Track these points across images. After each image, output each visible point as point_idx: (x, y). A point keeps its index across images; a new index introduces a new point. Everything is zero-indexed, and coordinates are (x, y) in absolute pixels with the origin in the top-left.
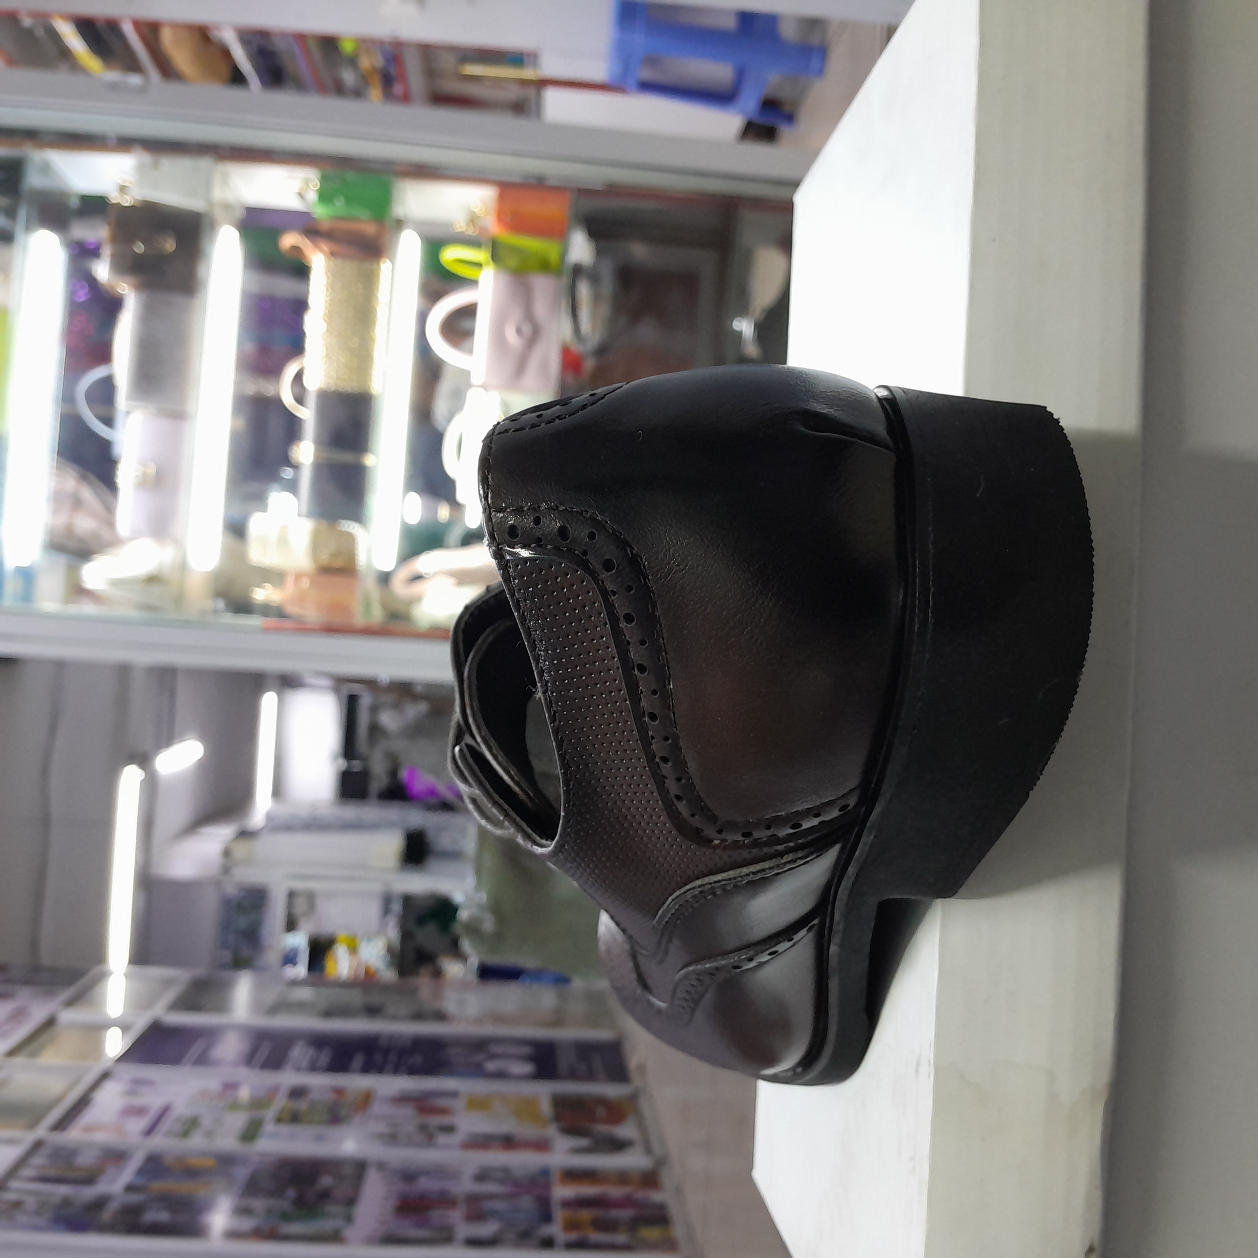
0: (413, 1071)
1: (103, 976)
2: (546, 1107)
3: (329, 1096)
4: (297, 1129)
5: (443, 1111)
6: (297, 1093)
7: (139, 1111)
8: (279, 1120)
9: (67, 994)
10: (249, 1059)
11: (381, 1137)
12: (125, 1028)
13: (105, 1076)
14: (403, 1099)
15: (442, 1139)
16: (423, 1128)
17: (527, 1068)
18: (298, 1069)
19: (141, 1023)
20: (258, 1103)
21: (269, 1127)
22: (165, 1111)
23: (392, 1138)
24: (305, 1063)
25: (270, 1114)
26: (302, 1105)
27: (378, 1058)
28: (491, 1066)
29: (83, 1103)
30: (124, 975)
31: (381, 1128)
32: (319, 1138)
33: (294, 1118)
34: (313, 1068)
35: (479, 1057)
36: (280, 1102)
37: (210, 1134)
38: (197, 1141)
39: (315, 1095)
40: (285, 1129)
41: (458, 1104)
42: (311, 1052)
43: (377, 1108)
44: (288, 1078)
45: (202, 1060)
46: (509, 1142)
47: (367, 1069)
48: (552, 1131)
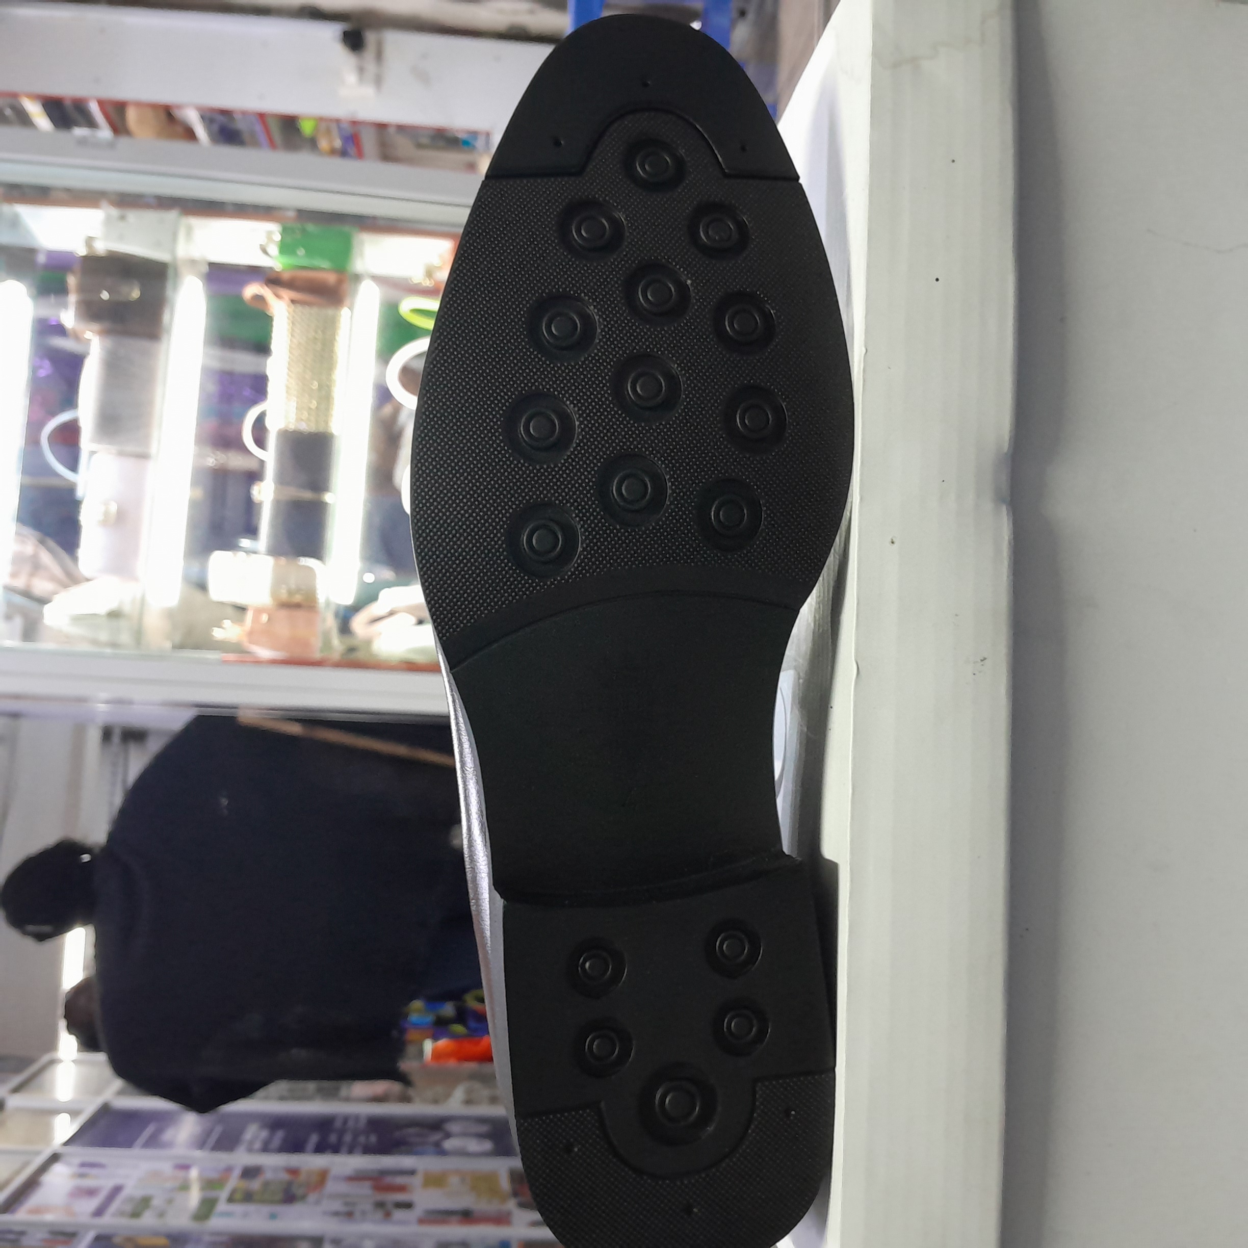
0: (368, 1150)
1: (53, 1062)
2: (505, 1184)
3: (286, 1177)
4: (251, 1208)
5: (402, 1189)
6: (250, 1173)
7: (91, 1192)
8: (231, 1200)
9: (17, 1080)
10: (201, 1143)
11: (336, 1214)
12: (74, 1113)
13: (55, 1158)
14: (358, 1177)
15: (399, 1214)
16: (380, 1205)
17: (487, 1145)
18: (250, 1150)
19: (90, 1109)
20: (209, 1184)
21: (222, 1206)
22: (117, 1190)
23: (349, 1215)
24: (258, 1145)
25: (224, 1194)
26: (255, 1185)
27: (333, 1138)
28: (448, 1144)
29: (31, 1184)
30: (73, 1061)
31: (337, 1206)
32: (273, 1216)
33: (248, 1197)
34: (266, 1149)
35: (435, 1137)
36: (234, 1181)
37: (161, 1215)
38: (148, 1220)
39: (268, 1175)
40: (238, 1208)
41: (417, 1181)
42: (264, 1134)
43: (331, 1187)
44: (242, 1158)
45: (153, 1142)
46: (467, 1216)
47: (320, 1149)
48: (511, 1204)
